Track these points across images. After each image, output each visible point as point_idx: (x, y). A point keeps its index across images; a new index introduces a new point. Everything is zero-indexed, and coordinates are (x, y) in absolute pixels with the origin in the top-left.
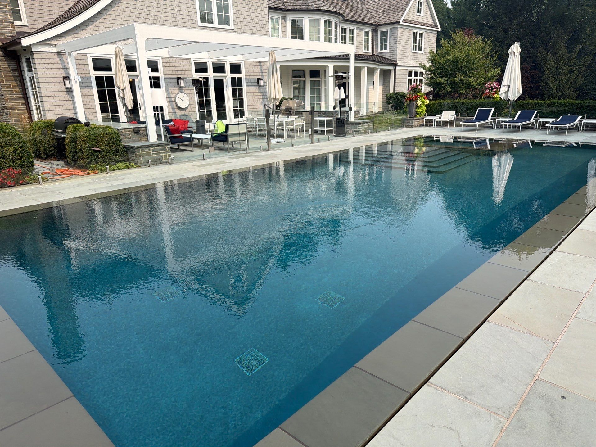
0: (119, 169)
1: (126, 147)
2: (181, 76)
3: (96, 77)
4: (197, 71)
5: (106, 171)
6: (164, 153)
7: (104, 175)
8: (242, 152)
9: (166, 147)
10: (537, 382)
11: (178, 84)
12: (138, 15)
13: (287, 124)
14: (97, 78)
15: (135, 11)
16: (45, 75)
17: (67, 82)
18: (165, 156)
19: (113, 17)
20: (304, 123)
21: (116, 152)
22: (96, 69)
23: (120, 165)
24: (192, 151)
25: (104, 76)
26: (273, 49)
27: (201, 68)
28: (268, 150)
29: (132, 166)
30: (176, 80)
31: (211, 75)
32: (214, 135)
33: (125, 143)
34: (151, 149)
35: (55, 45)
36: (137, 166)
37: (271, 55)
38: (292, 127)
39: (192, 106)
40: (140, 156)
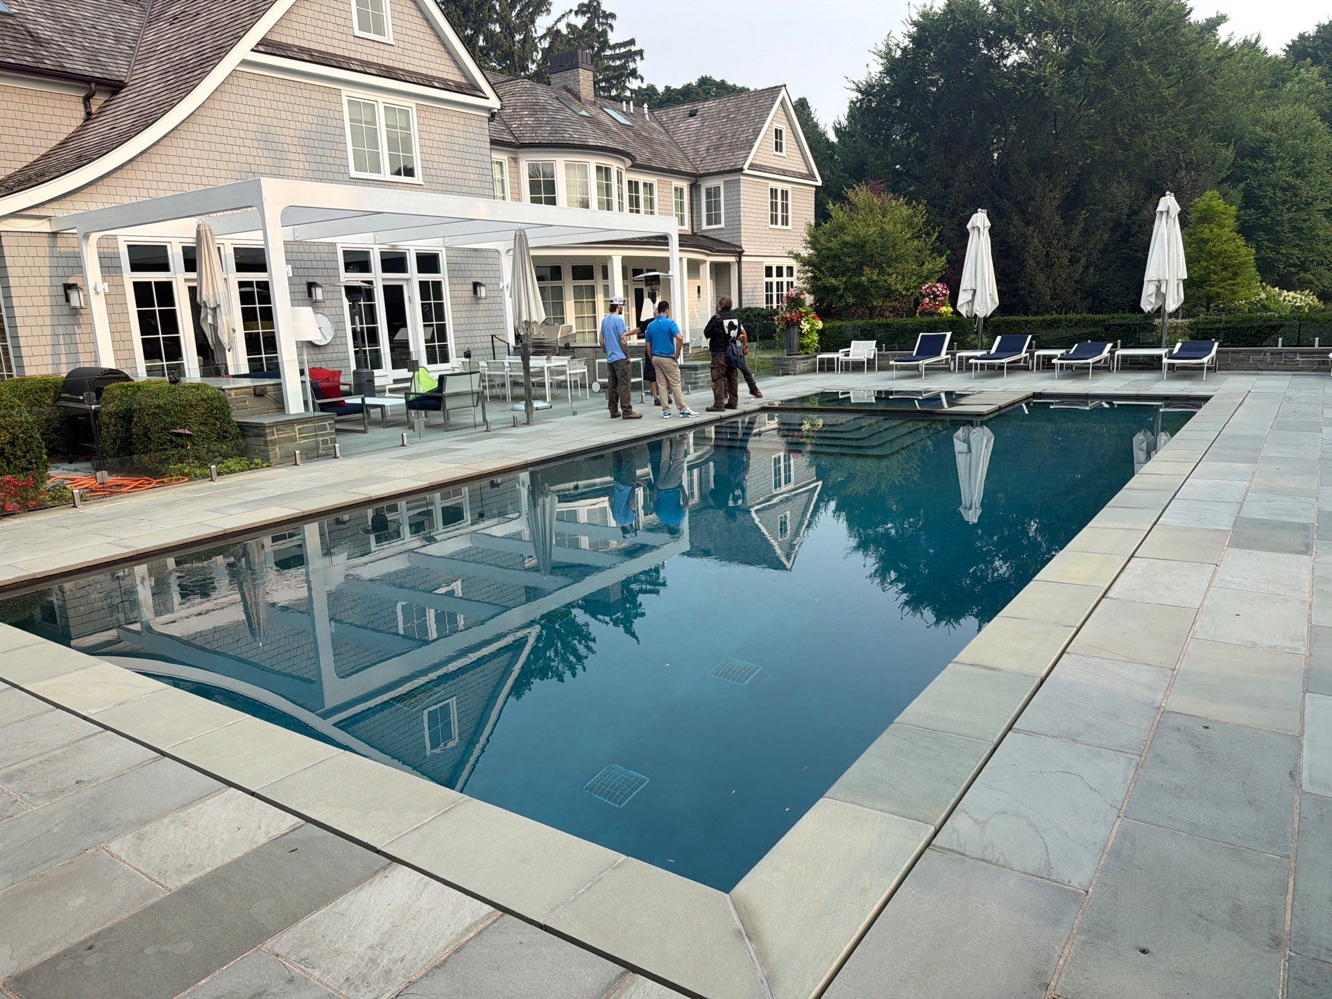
0: (232, 472)
1: (242, 427)
2: (317, 280)
3: (135, 284)
4: (349, 267)
5: (208, 477)
6: (322, 435)
7: (206, 484)
8: (479, 429)
9: (327, 423)
10: (1164, 715)
11: (310, 295)
12: (225, 157)
13: (553, 372)
14: (137, 285)
15: (221, 148)
16: (24, 281)
17: (74, 296)
18: (325, 442)
19: (175, 160)
20: (586, 370)
21: (222, 437)
22: (135, 267)
23: (231, 463)
24: (364, 432)
25: (153, 280)
26: (523, 226)
27: (357, 262)
28: (528, 423)
29: (257, 464)
30: (305, 288)
31: (378, 278)
32: (412, 397)
33: (238, 417)
34: (297, 427)
35: (48, 218)
36: (267, 462)
37: (521, 238)
38: (562, 378)
39: (338, 341)
40: (274, 443)
